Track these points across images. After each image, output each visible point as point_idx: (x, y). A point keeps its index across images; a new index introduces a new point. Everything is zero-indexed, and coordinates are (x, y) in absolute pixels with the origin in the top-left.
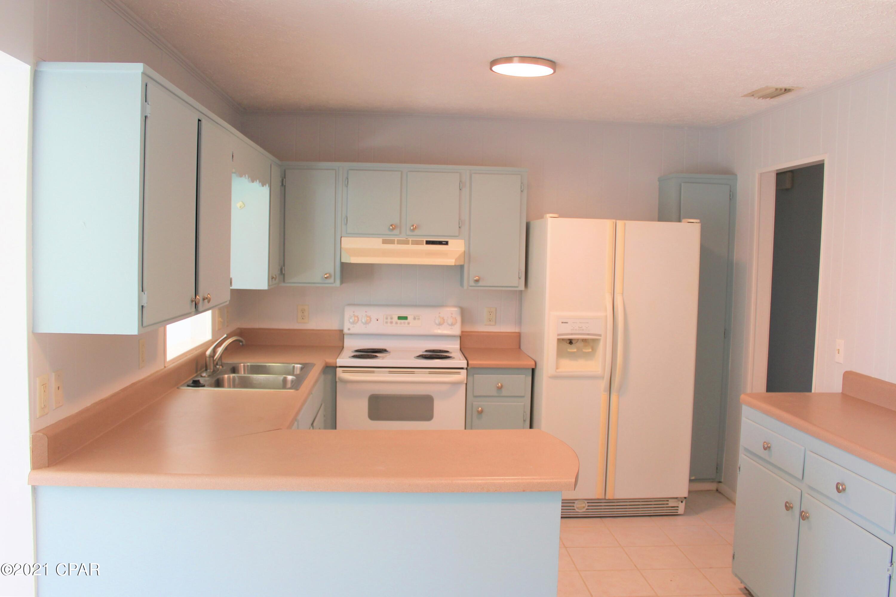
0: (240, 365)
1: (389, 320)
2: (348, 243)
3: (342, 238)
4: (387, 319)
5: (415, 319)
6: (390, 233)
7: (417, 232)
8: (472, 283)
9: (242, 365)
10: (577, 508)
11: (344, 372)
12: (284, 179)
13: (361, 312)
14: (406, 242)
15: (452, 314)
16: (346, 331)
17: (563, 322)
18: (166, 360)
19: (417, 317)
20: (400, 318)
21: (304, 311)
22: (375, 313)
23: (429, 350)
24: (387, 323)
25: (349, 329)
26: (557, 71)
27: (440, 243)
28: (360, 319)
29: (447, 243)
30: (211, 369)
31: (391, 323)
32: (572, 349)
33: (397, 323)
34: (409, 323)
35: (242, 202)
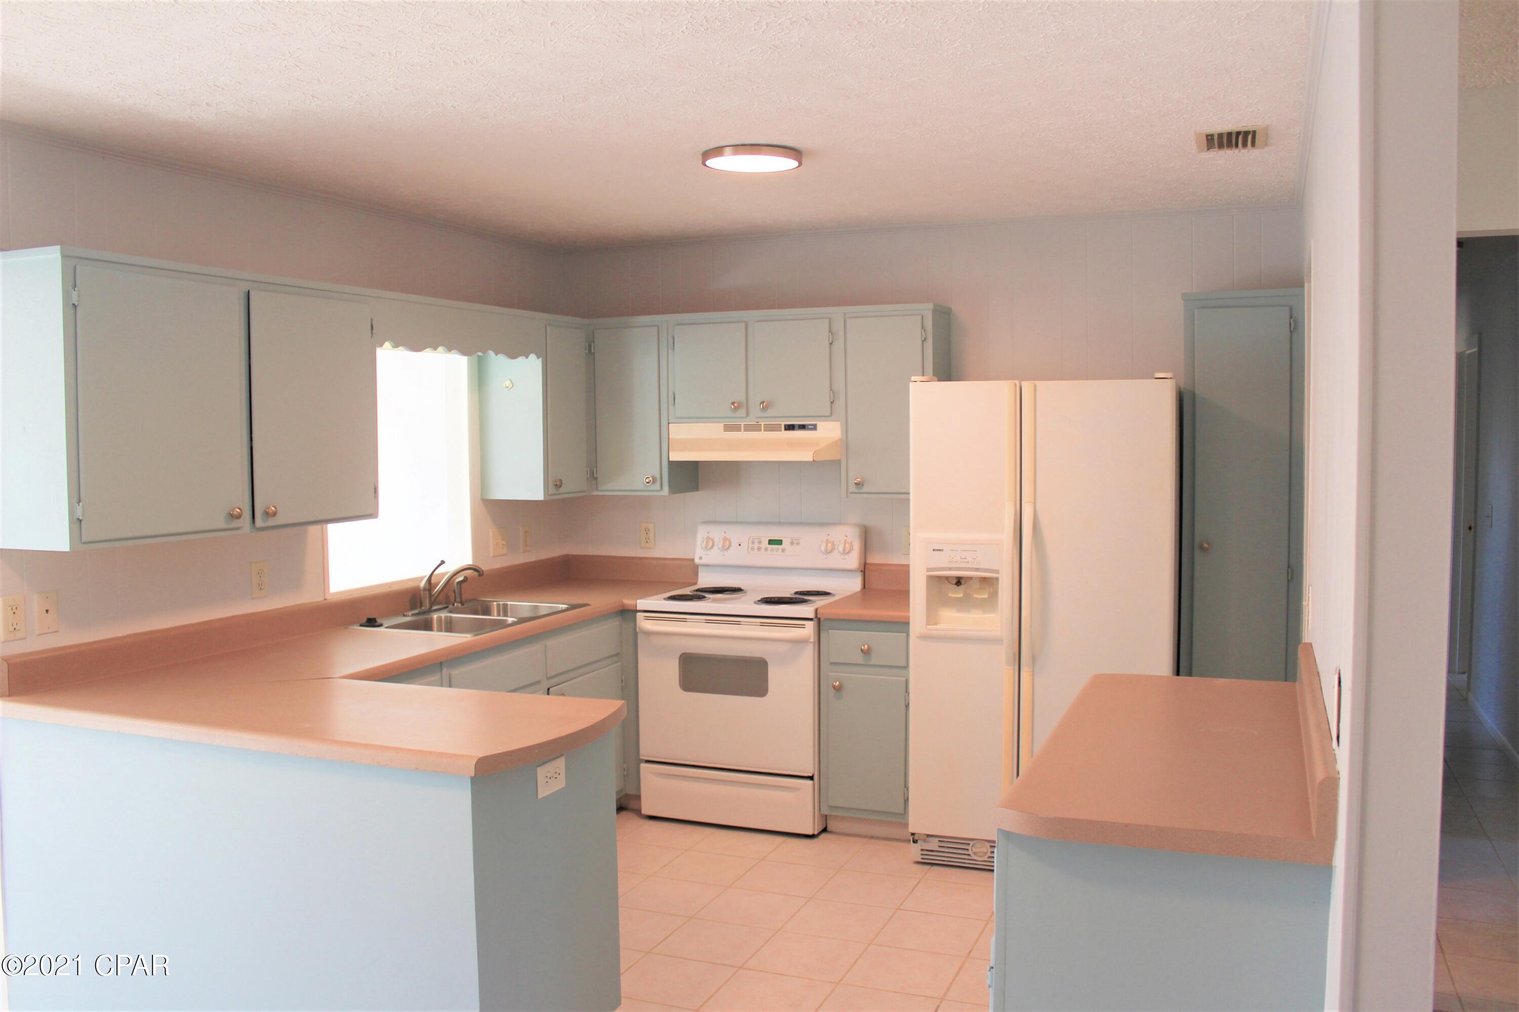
0: (492, 603)
1: (756, 545)
2: (678, 432)
3: (670, 425)
4: (753, 543)
5: (792, 543)
6: (733, 415)
7: (769, 413)
8: (853, 488)
9: (495, 603)
10: (975, 853)
11: (647, 618)
12: (593, 344)
13: (717, 533)
14: (756, 428)
15: (847, 536)
16: (697, 561)
17: (934, 548)
18: (329, 591)
19: (795, 541)
20: (771, 542)
21: (648, 531)
22: (737, 534)
23: (801, 592)
24: (753, 549)
25: (701, 558)
26: (803, 162)
27: (803, 427)
28: (716, 543)
29: (814, 427)
30: (426, 607)
31: (759, 549)
32: (957, 593)
33: (766, 549)
34: (783, 550)
35: (510, 380)
